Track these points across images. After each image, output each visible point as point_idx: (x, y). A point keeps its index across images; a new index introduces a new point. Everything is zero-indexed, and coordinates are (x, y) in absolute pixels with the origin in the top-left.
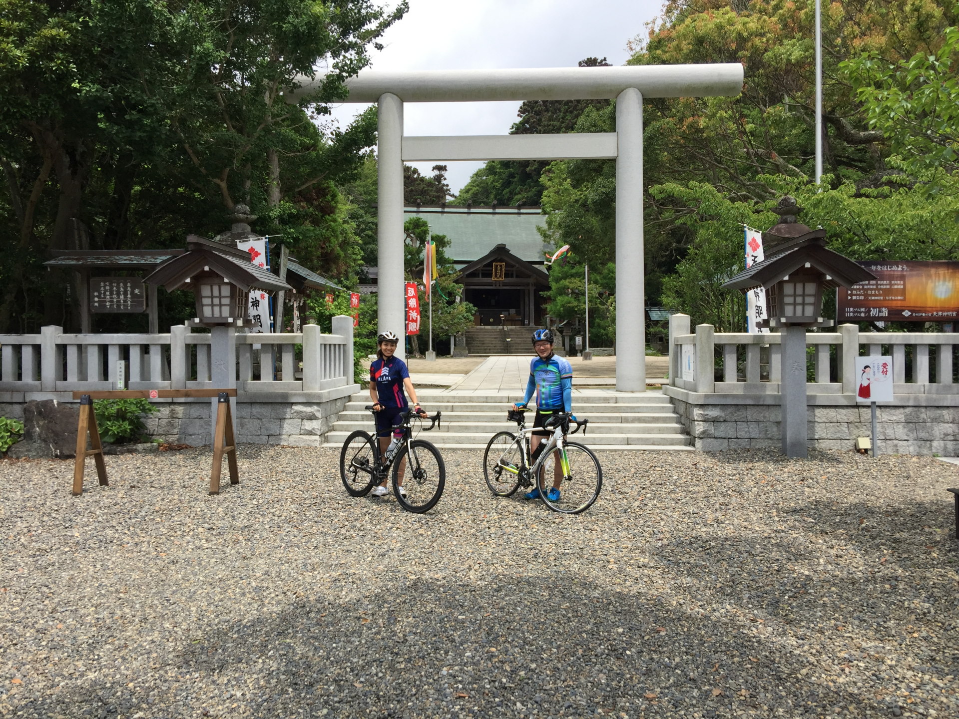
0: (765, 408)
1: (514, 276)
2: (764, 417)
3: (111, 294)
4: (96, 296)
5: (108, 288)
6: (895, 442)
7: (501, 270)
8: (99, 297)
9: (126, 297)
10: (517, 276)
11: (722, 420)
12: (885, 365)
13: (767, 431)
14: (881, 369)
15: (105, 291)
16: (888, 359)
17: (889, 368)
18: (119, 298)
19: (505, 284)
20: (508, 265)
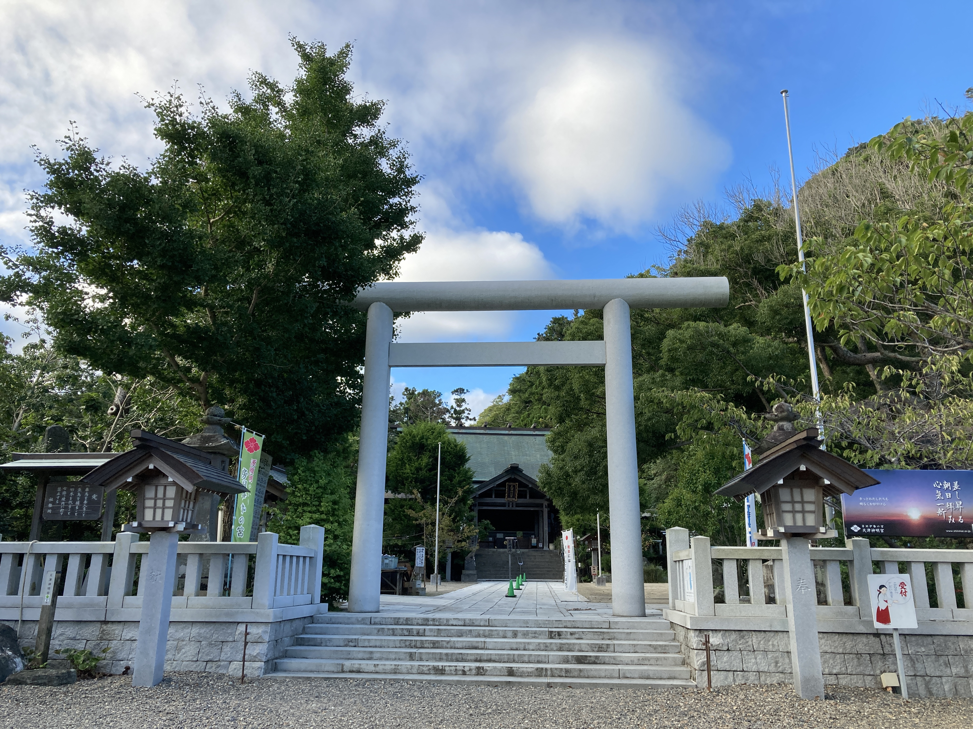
0: (772, 634)
1: (528, 497)
2: (773, 645)
3: (67, 499)
4: (51, 502)
5: (64, 493)
6: (927, 678)
7: (514, 490)
8: (53, 503)
9: (82, 503)
10: (531, 497)
11: (725, 648)
12: (902, 585)
13: (777, 663)
14: (899, 589)
15: (61, 496)
16: (906, 577)
17: (908, 588)
18: (74, 503)
19: (518, 505)
20: (521, 485)
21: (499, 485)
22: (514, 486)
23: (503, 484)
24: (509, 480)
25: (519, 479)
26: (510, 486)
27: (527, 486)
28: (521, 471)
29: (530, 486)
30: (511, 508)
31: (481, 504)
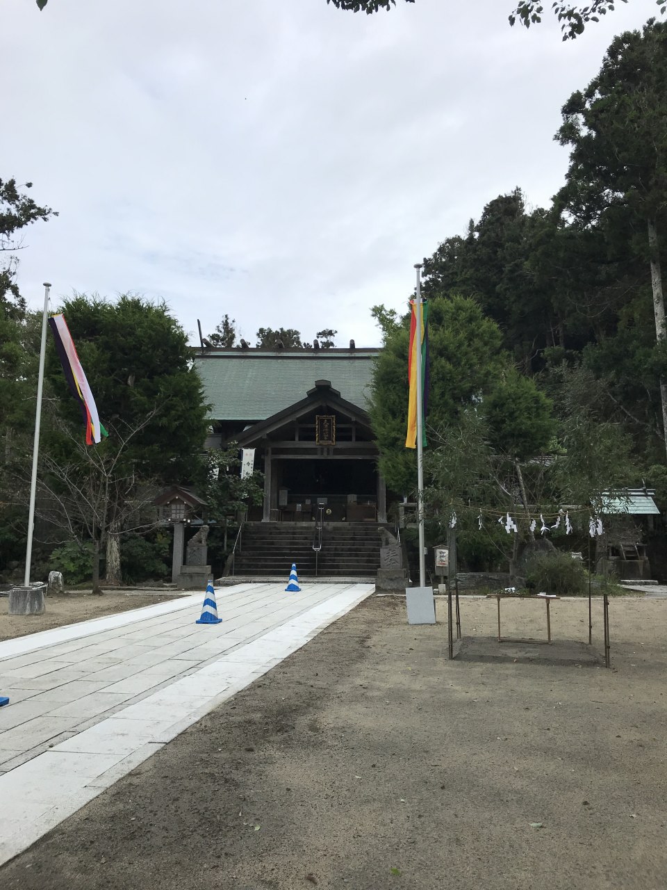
1: (354, 439)
7: (330, 427)
10: (358, 439)
19: (337, 451)
20: (341, 419)
21: (301, 420)
22: (329, 421)
23: (309, 418)
24: (320, 411)
25: (336, 408)
26: (322, 421)
27: (348, 420)
28: (336, 395)
29: (354, 419)
30: (325, 456)
31: (277, 451)
